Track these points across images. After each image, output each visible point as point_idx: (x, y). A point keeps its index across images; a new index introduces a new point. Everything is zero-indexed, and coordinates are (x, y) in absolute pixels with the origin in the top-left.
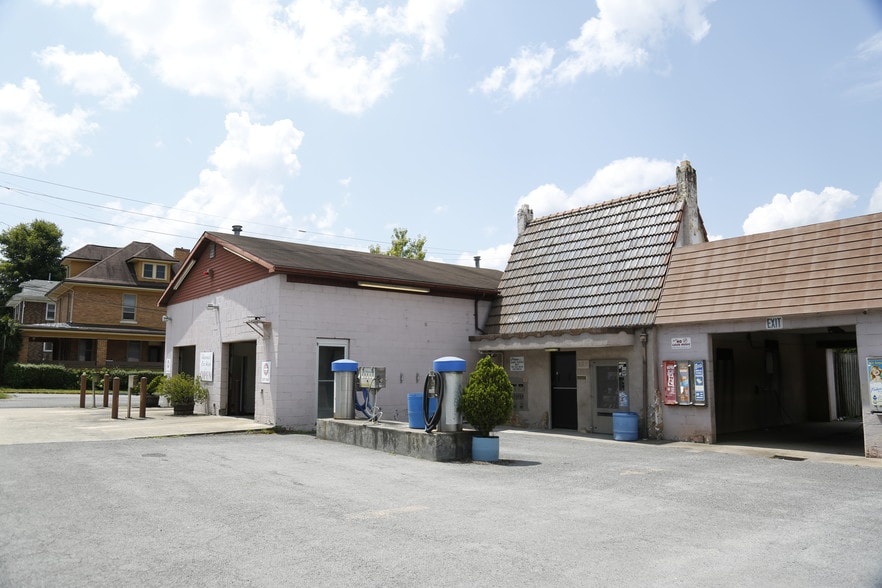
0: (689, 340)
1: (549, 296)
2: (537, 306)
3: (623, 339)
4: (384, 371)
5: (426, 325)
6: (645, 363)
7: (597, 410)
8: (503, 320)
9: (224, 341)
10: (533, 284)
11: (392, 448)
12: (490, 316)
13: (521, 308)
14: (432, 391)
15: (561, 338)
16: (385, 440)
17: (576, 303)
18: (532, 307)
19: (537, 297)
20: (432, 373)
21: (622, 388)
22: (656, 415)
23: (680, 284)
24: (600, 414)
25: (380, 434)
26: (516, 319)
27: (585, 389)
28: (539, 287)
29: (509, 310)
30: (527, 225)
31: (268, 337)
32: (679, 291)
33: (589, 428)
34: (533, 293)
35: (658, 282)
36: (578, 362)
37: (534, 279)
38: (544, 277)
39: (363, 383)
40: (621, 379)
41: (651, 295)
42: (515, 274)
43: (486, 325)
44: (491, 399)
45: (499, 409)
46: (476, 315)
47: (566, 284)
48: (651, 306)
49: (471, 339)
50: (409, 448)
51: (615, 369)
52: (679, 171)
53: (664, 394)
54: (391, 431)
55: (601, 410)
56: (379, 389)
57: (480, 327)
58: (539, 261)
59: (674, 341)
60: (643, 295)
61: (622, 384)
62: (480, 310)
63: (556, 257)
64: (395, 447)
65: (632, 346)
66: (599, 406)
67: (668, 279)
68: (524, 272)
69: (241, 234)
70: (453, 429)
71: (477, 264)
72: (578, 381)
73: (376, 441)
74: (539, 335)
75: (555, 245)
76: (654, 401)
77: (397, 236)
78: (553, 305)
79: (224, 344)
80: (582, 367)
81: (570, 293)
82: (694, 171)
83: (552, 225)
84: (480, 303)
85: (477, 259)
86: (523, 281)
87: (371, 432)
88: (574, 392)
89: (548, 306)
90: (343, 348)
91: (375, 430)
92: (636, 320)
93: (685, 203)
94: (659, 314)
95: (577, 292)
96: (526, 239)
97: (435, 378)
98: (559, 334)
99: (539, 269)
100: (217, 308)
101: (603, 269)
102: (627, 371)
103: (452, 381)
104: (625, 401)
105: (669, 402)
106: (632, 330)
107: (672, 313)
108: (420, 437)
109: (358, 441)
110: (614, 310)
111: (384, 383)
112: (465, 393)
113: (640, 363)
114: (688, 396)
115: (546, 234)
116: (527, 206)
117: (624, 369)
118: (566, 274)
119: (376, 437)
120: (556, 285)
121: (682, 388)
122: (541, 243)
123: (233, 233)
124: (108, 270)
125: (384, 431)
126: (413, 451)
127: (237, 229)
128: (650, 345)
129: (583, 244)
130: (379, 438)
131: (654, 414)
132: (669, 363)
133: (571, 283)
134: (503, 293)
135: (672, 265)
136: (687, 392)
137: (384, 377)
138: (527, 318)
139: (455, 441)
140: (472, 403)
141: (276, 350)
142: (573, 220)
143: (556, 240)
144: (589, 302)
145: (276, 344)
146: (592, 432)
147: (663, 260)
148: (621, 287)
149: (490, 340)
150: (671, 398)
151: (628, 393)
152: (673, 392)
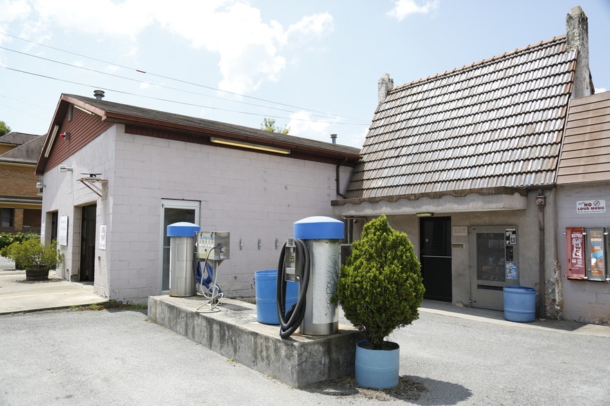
0: (602, 203)
1: (416, 159)
2: (404, 170)
3: (517, 202)
4: (228, 237)
5: (286, 188)
6: (542, 230)
7: (476, 282)
8: (366, 185)
9: (76, 204)
10: (398, 147)
11: (232, 352)
12: (351, 181)
13: (385, 173)
14: (291, 270)
15: (440, 200)
16: (222, 338)
17: (450, 164)
18: (397, 171)
19: (403, 160)
20: (291, 241)
21: (510, 257)
22: (557, 291)
23: (587, 137)
24: (480, 287)
25: (216, 327)
26: (380, 183)
27: (462, 258)
28: (404, 151)
29: (373, 174)
30: (388, 93)
31: (105, 197)
32: (586, 145)
33: (467, 302)
34: (398, 156)
35: (554, 137)
36: (453, 229)
37: (399, 143)
38: (410, 141)
39: (201, 253)
40: (509, 248)
41: (546, 151)
42: (377, 139)
43: (348, 191)
44: (392, 287)
45: (404, 303)
46: (337, 180)
47: (435, 146)
48: (549, 164)
49: (334, 204)
50: (256, 357)
51: (501, 236)
52: (570, 18)
53: (567, 266)
54: (230, 327)
55: (482, 282)
56: (220, 262)
57: (341, 192)
58: (403, 125)
59: (580, 204)
60: (536, 152)
61: (510, 254)
62: (342, 175)
63: (422, 121)
64: (235, 351)
65: (525, 210)
66: (479, 278)
67: (567, 133)
68: (387, 137)
69: (103, 99)
70: (324, 330)
71: (334, 141)
72: (454, 250)
73: (211, 337)
74: (413, 197)
75: (420, 109)
76: (552, 275)
77: (267, 126)
78: (422, 168)
79: (76, 207)
80: (458, 233)
81: (442, 155)
82: (587, 18)
83: (415, 90)
84: (342, 168)
85: (334, 137)
86: (386, 145)
87: (204, 323)
88: (448, 263)
89: (416, 169)
90: (194, 210)
91: (210, 322)
92: (530, 180)
93: (579, 52)
94: (561, 172)
95: (449, 154)
96: (388, 106)
97: (296, 250)
98: (439, 196)
99: (403, 133)
100: (71, 170)
101: (479, 128)
102: (517, 239)
103: (323, 255)
104: (514, 273)
105: (575, 276)
106: (526, 191)
107: (581, 170)
108: (271, 344)
109: (190, 332)
110: (499, 170)
111: (227, 255)
112: (344, 275)
113: (536, 229)
114: (603, 270)
115: (409, 100)
116: (388, 75)
117: (513, 236)
118: (435, 136)
119: (211, 331)
120: (423, 148)
121: (593, 261)
122: (404, 109)
123: (95, 98)
124: (27, 151)
125: (221, 324)
126: (261, 364)
127: (99, 94)
128: (549, 209)
129: (453, 105)
130: (215, 333)
131: (553, 291)
132: (574, 230)
133: (442, 145)
134: (365, 158)
135: (570, 118)
136: (602, 265)
137: (228, 244)
138: (391, 182)
139: (328, 352)
140: (358, 292)
141: (111, 211)
142: (438, 83)
143: (421, 104)
144: (465, 162)
145: (111, 205)
146: (472, 307)
147: (560, 112)
148: (505, 145)
149: (355, 204)
150: (578, 272)
151: (517, 264)
152: (580, 265)
